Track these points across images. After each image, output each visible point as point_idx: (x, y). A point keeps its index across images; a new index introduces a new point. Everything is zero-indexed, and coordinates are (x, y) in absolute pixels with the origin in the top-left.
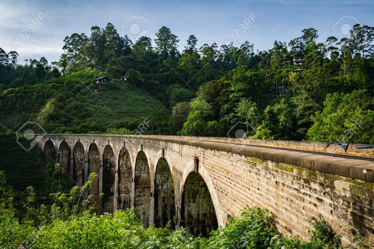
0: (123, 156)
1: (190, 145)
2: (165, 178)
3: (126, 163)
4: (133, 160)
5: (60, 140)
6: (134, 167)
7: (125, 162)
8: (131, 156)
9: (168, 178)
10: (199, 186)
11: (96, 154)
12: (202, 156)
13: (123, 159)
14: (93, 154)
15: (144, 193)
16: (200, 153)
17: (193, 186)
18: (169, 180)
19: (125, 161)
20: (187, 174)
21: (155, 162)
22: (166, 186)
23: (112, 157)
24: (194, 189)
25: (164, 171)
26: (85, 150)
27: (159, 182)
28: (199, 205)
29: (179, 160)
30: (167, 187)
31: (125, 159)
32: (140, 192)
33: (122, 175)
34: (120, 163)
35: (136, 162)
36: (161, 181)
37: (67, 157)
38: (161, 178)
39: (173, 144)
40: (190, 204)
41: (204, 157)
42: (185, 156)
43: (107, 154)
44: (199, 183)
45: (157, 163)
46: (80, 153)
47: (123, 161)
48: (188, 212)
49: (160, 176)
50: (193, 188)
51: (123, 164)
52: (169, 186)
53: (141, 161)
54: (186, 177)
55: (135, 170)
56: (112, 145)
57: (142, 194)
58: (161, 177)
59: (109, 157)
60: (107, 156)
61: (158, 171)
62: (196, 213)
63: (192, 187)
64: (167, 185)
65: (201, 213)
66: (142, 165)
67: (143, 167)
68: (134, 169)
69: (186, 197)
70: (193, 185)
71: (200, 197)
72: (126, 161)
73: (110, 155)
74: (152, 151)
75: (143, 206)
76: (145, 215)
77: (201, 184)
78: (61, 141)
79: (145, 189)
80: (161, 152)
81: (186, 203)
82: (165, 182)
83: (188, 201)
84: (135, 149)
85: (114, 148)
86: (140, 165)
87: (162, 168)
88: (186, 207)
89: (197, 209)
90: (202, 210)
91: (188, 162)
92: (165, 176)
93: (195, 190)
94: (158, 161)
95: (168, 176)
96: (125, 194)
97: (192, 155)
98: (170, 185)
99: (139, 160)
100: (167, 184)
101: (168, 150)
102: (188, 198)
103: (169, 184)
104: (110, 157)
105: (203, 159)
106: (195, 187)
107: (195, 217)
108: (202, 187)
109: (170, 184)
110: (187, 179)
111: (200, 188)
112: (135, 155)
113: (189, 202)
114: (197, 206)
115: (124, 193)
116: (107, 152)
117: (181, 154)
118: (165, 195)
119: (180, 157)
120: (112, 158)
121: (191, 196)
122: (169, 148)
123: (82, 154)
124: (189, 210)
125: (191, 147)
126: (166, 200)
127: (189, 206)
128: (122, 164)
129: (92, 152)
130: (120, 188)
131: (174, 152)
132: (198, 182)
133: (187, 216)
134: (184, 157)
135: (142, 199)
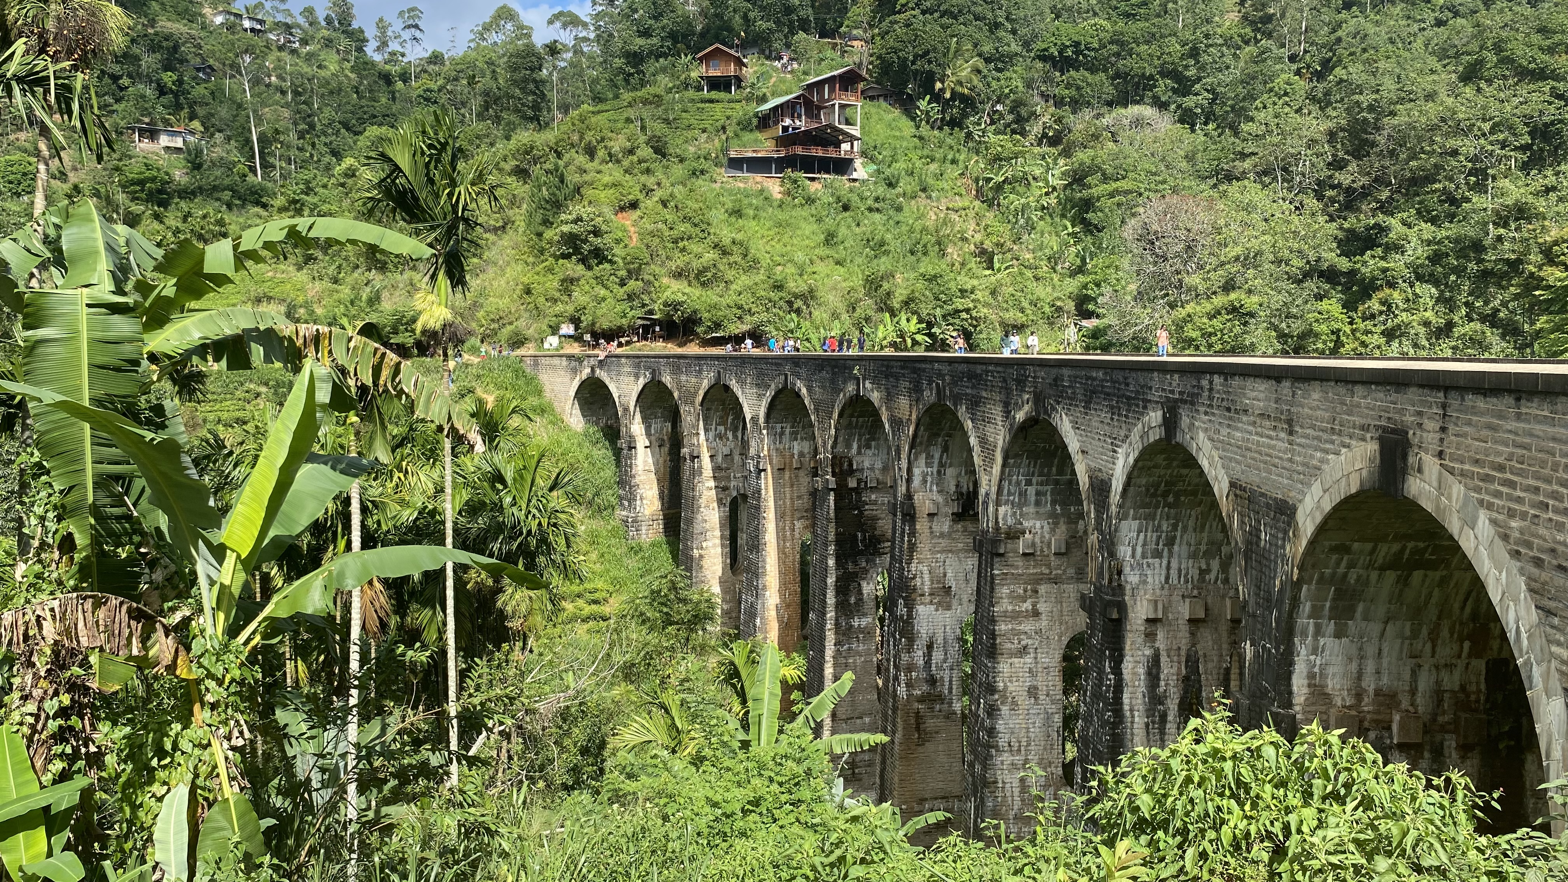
0: (929, 443)
1: (1347, 382)
2: (1159, 537)
3: (939, 472)
4: (989, 459)
5: (637, 377)
6: (994, 489)
7: (935, 470)
8: (973, 441)
9: (1175, 537)
10: (1370, 566)
11: (791, 433)
12: (1431, 425)
13: (929, 457)
14: (782, 433)
15: (1034, 605)
16: (1420, 414)
17: (1344, 564)
18: (1176, 548)
19: (936, 465)
20: (1327, 507)
21: (1120, 463)
22: (1164, 572)
23: (869, 447)
24: (1345, 575)
25: (1157, 507)
26: (748, 417)
27: (1129, 553)
28: (1361, 649)
29: (1273, 447)
30: (1167, 578)
31: (937, 456)
32: (1019, 596)
33: (922, 525)
34: (917, 471)
35: (1004, 466)
36: (1139, 550)
37: (666, 449)
38: (1142, 535)
39: (1236, 382)
40: (1322, 641)
41: (1443, 429)
42: (1313, 427)
43: (851, 435)
44: (1372, 552)
45: (1126, 471)
46: (721, 428)
47: (928, 465)
48: (1311, 676)
49: (1135, 524)
50: (1342, 570)
51: (929, 479)
52: (1174, 573)
53: (1025, 461)
54: (1319, 518)
55: (998, 504)
56: (875, 397)
57: (1027, 605)
58: (1139, 531)
59: (855, 446)
60: (849, 446)
61: (1128, 504)
62: (1348, 684)
63: (1338, 564)
64: (1168, 568)
65: (1369, 684)
66: (1029, 483)
67: (1031, 491)
68: (993, 496)
69: (1306, 607)
70: (1346, 558)
71: (1366, 618)
72: (941, 465)
73: (859, 440)
74: (1099, 418)
75: (1029, 659)
76: (1036, 699)
77: (1382, 554)
78: (642, 382)
79: (1042, 589)
80: (1155, 417)
81: (1304, 634)
82: (1158, 554)
83: (1311, 629)
84: (996, 412)
85: (887, 409)
86: (1018, 483)
87: (1148, 490)
88: (1303, 652)
89: (1354, 667)
90: (1378, 672)
91: (1338, 454)
92: (1159, 526)
93: (1352, 578)
94: (1136, 461)
95: (1175, 527)
96: (933, 608)
97: (1363, 421)
98: (1180, 570)
99: (1016, 456)
100: (1165, 562)
101: (1202, 409)
102: (1315, 613)
103: (1174, 564)
104: (859, 448)
105: (1438, 436)
106: (1351, 565)
107: (1343, 699)
108: (1383, 569)
109: (1180, 563)
110: (1322, 530)
111: (1374, 575)
112: (1000, 437)
113: (1318, 632)
114: (1354, 651)
115: (931, 603)
116: (850, 423)
117: (1290, 422)
118: (1156, 610)
119: (1283, 435)
120: (868, 452)
121: (1328, 604)
122: (1211, 398)
123: (730, 435)
124: (1316, 670)
125: (1359, 390)
126: (1160, 635)
127: (1315, 651)
128: (924, 476)
129: (779, 426)
130: (914, 577)
131: (1245, 419)
132: (1369, 546)
133: (1305, 690)
134: (1306, 437)
135: (1028, 626)
